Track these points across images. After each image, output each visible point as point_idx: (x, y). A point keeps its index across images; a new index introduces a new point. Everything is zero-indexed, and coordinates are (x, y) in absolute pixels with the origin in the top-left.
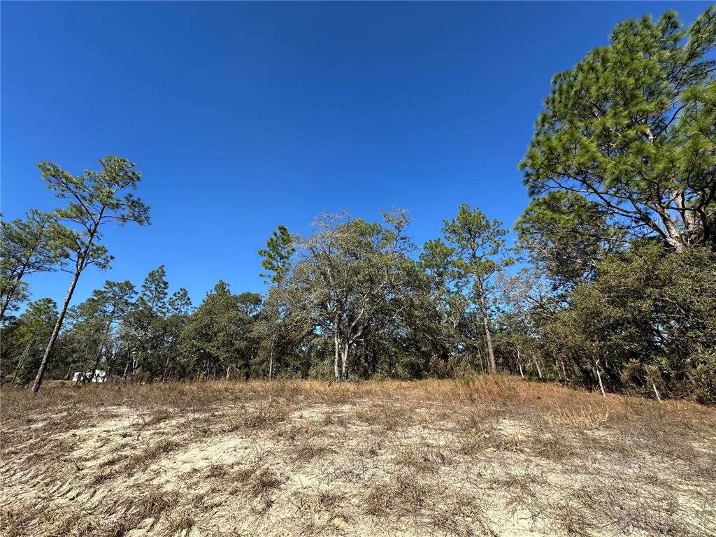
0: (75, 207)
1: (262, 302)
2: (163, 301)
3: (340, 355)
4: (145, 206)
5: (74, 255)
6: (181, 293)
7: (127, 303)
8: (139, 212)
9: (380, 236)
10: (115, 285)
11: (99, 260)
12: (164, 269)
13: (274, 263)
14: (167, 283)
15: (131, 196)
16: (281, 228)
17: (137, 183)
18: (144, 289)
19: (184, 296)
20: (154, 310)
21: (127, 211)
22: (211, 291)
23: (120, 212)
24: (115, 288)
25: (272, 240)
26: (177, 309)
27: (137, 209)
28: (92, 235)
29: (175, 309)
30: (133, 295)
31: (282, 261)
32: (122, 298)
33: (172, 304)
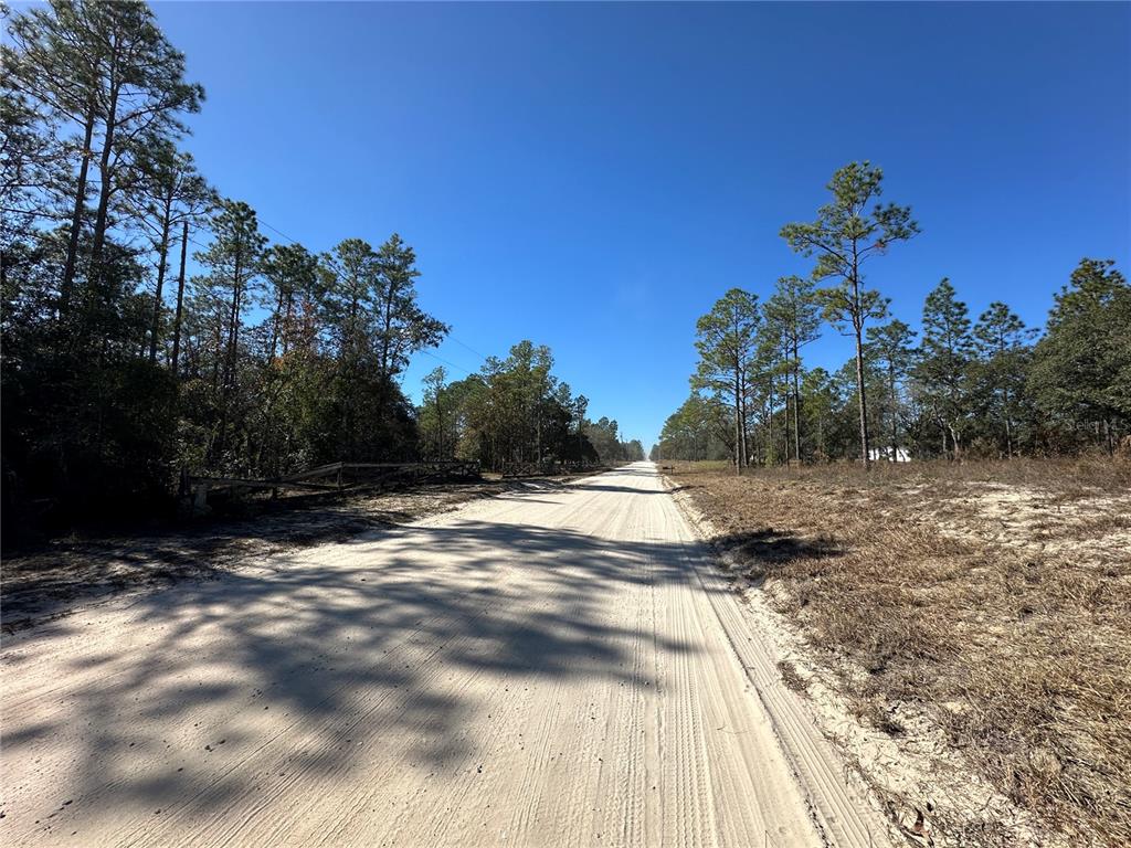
0: (824, 258)
2: (965, 335)
4: (903, 210)
5: (846, 314)
6: (994, 312)
7: (905, 351)
8: (897, 223)
10: (880, 332)
11: (873, 310)
12: (950, 283)
14: (963, 304)
15: (879, 208)
17: (880, 184)
18: (927, 326)
19: (1002, 313)
20: (955, 351)
21: (881, 232)
22: (1065, 288)
23: (873, 238)
24: (884, 336)
26: (995, 341)
27: (892, 221)
28: (855, 283)
29: (990, 342)
30: (910, 338)
32: (895, 346)
33: (982, 334)
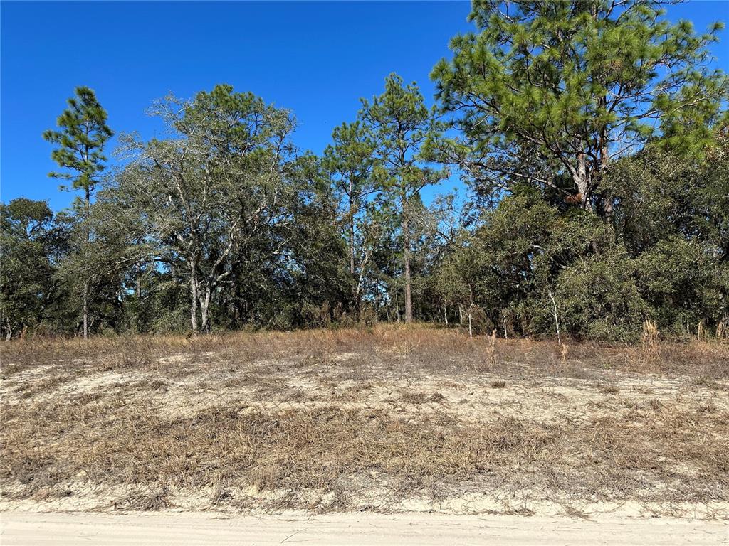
1: (54, 218)
3: (198, 302)
9: (260, 118)
13: (77, 155)
16: (82, 92)
25: (68, 115)
31: (90, 151)
